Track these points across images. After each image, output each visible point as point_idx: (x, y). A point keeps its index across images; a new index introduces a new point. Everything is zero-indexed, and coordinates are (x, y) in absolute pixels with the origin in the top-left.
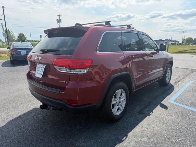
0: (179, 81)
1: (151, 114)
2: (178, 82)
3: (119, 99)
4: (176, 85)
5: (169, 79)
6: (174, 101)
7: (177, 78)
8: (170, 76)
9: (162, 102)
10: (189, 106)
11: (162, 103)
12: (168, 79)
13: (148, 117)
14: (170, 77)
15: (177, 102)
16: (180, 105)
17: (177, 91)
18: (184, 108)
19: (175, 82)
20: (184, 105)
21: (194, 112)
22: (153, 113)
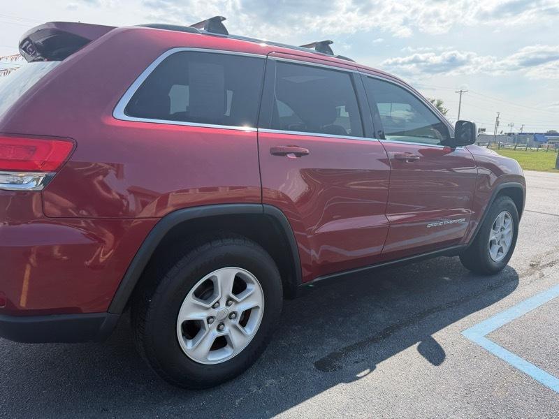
0: (551, 264)
1: (361, 377)
2: (544, 266)
3: (227, 304)
4: (532, 277)
5: (505, 250)
6: (487, 336)
7: (548, 253)
8: (508, 240)
9: (434, 332)
10: (539, 364)
11: (433, 336)
12: (500, 250)
13: (341, 386)
14: (508, 244)
15: (495, 341)
16: (503, 354)
17: (523, 299)
18: (513, 369)
19: (532, 265)
20: (520, 355)
21: (547, 390)
22: (374, 372)
